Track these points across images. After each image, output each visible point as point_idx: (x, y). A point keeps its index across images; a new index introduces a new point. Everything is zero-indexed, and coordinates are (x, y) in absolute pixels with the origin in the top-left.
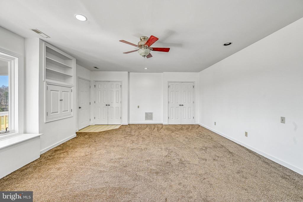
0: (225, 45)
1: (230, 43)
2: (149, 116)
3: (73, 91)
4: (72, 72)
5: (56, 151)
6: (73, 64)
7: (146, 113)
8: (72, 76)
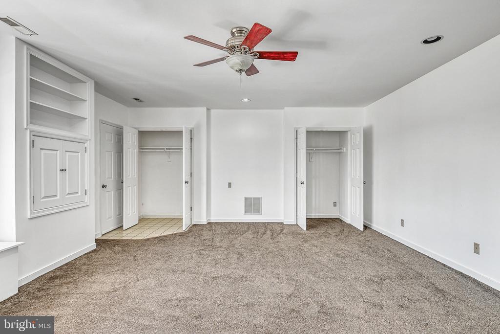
0: (426, 42)
1: (439, 38)
2: (253, 205)
3: (88, 150)
4: (87, 109)
5: (52, 279)
6: (87, 92)
7: (246, 199)
8: (85, 119)
